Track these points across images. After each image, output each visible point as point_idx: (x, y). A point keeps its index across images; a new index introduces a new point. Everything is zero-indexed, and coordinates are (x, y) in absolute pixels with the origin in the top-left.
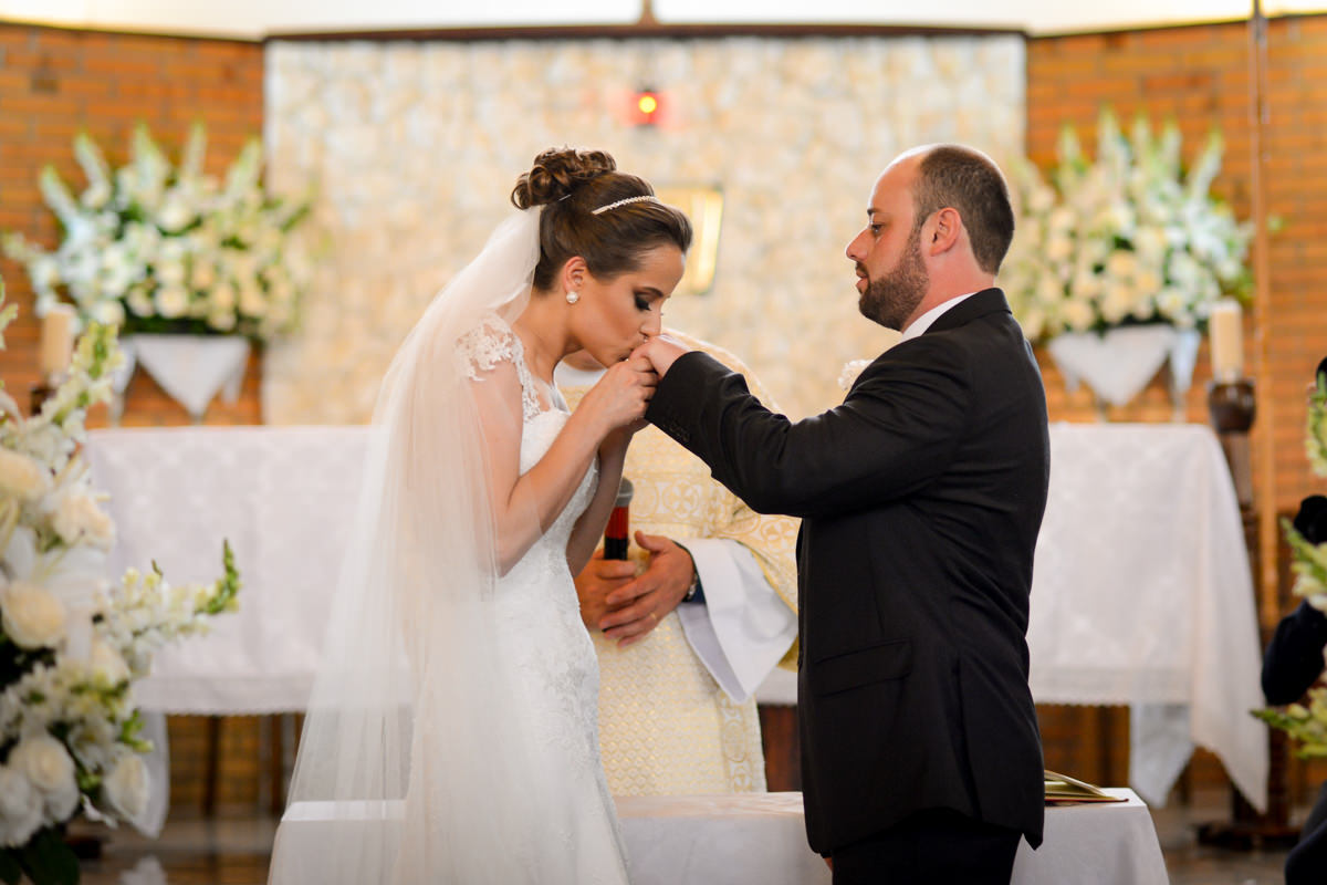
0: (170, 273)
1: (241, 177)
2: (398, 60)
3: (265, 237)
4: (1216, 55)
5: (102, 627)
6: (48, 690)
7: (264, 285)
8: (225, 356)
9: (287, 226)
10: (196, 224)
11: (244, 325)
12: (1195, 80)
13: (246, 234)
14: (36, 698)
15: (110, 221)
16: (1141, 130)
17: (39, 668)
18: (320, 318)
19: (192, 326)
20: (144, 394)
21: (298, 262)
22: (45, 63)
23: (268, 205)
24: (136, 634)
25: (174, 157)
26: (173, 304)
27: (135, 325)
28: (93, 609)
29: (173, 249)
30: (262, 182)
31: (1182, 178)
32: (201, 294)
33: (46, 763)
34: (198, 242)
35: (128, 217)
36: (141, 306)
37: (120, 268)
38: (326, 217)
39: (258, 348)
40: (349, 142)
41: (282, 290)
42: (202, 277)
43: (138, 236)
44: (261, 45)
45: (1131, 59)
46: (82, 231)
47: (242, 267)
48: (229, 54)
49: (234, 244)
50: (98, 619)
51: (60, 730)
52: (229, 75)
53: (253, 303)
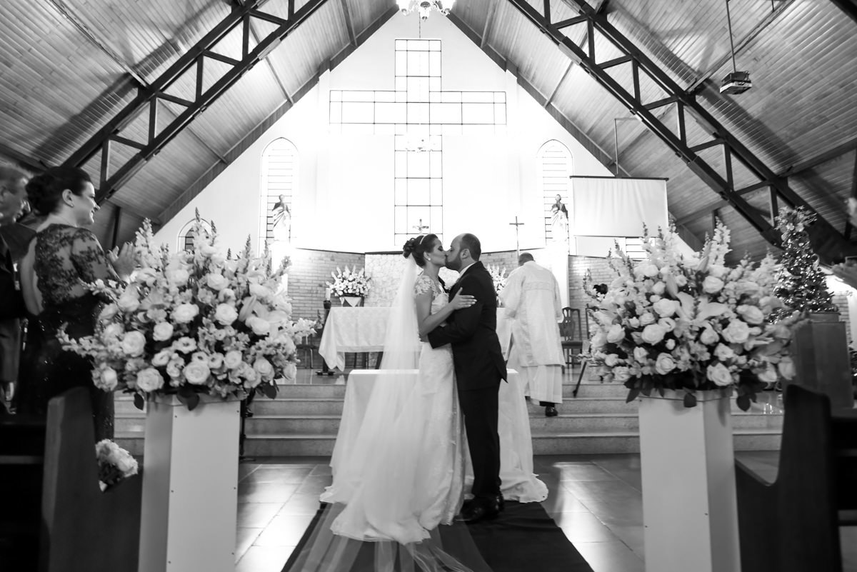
0: (350, 287)
1: (361, 273)
2: (384, 256)
3: (364, 282)
4: (505, 256)
5: (281, 331)
6: (261, 346)
7: (364, 289)
8: (358, 300)
9: (367, 281)
10: (354, 280)
11: (361, 295)
12: (501, 260)
13: (361, 281)
14: (259, 349)
15: (341, 279)
16: (493, 267)
17: (261, 341)
18: (372, 294)
19: (353, 295)
20: (346, 304)
21: (369, 285)
22: (332, 257)
23: (365, 277)
24: (295, 333)
25: (351, 270)
26: (350, 291)
27: (345, 295)
28: (279, 325)
29: (351, 283)
30: (364, 274)
31: (500, 274)
32: (355, 290)
33: (263, 366)
34: (354, 282)
35: (344, 279)
36: (346, 292)
37: (343, 286)
38: (373, 279)
39: (363, 299)
40: (377, 268)
41: (366, 290)
42: (355, 288)
43: (346, 282)
44: (364, 254)
45: (492, 257)
46: (338, 281)
47: (361, 286)
48: (360, 255)
49: (359, 283)
50: (280, 328)
51: (268, 357)
52: (359, 259)
53: (362, 292)
